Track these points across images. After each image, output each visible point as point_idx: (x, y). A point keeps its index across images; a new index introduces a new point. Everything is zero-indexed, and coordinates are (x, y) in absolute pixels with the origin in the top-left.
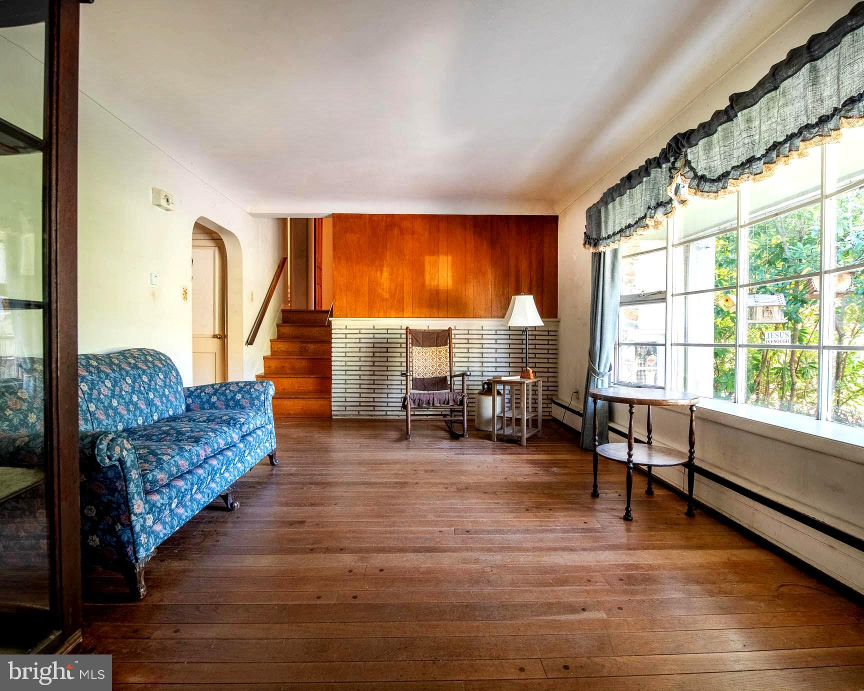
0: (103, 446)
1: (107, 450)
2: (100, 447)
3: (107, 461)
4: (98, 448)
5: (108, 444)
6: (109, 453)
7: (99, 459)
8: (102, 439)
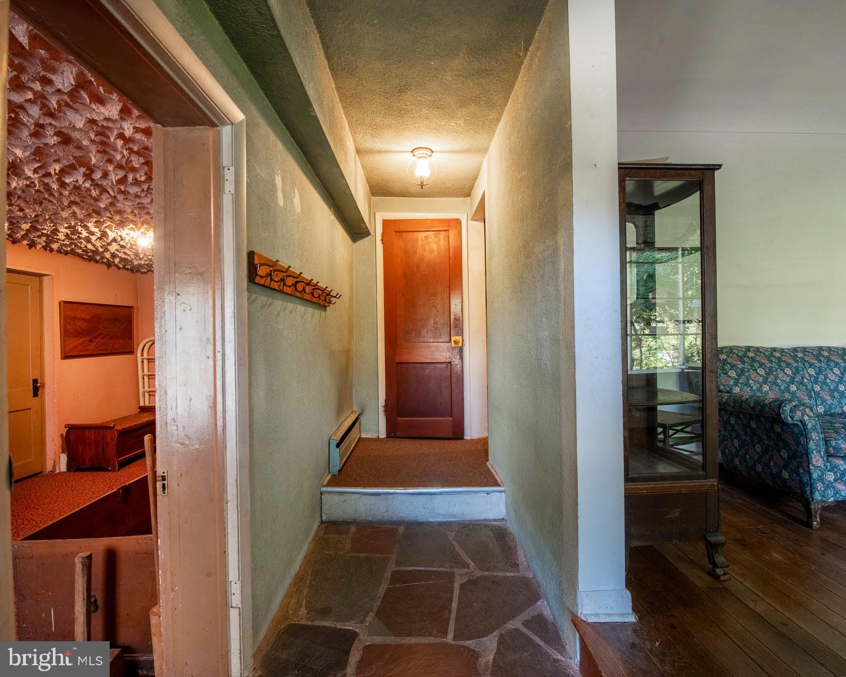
0: (787, 408)
1: (790, 411)
2: (784, 408)
3: (789, 419)
4: (783, 409)
5: (792, 408)
6: (791, 414)
7: (783, 416)
8: (786, 404)
